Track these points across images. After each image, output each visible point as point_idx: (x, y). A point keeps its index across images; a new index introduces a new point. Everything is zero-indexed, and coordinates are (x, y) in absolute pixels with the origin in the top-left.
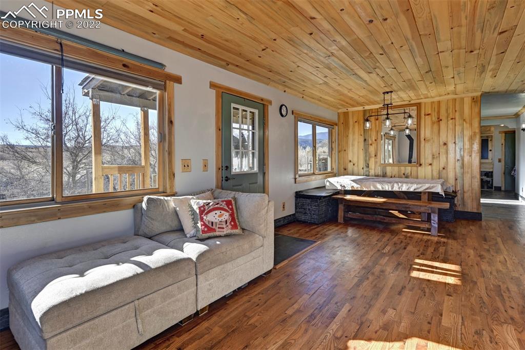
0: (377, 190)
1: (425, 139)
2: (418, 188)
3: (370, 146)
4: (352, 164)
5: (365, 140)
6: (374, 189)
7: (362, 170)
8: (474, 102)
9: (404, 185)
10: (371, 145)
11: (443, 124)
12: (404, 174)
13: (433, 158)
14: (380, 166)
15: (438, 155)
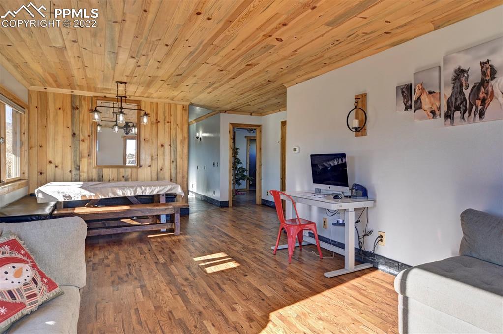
0: (117, 196)
1: (144, 140)
2: (160, 191)
3: (81, 142)
4: (53, 166)
5: (74, 134)
6: (113, 196)
7: (70, 174)
8: (184, 109)
9: (148, 188)
10: (83, 141)
11: (160, 125)
12: (124, 177)
13: (152, 159)
14: (95, 168)
15: (156, 156)
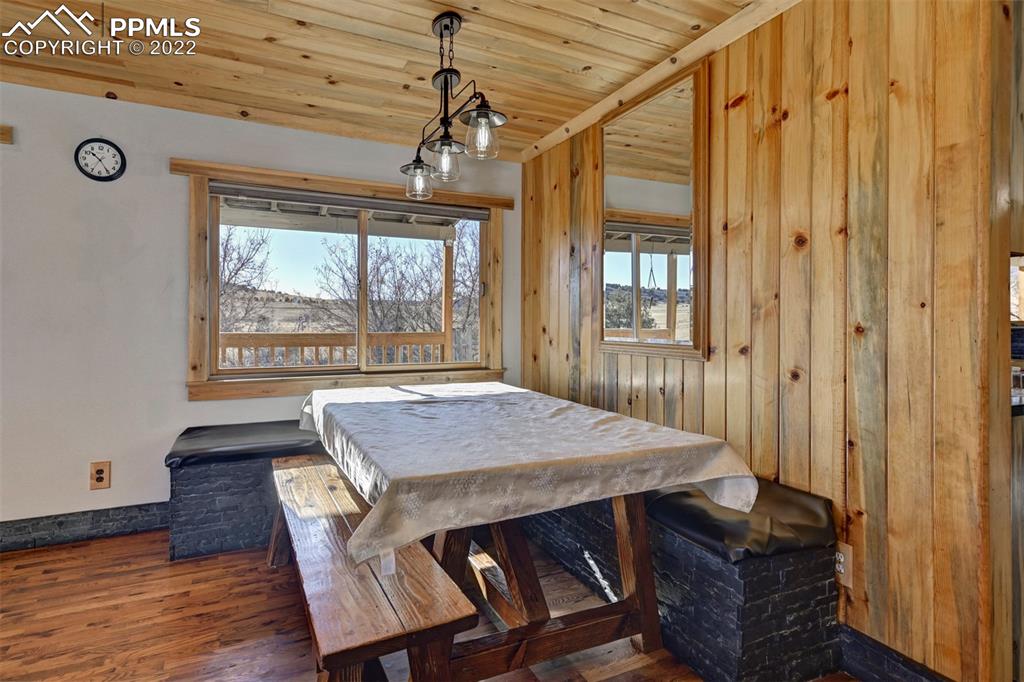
1: (726, 227)
3: (582, 272)
4: (547, 338)
5: (573, 249)
7: (567, 364)
10: (585, 267)
11: (792, 130)
12: (662, 390)
13: (754, 318)
14: (602, 351)
15: (773, 302)
